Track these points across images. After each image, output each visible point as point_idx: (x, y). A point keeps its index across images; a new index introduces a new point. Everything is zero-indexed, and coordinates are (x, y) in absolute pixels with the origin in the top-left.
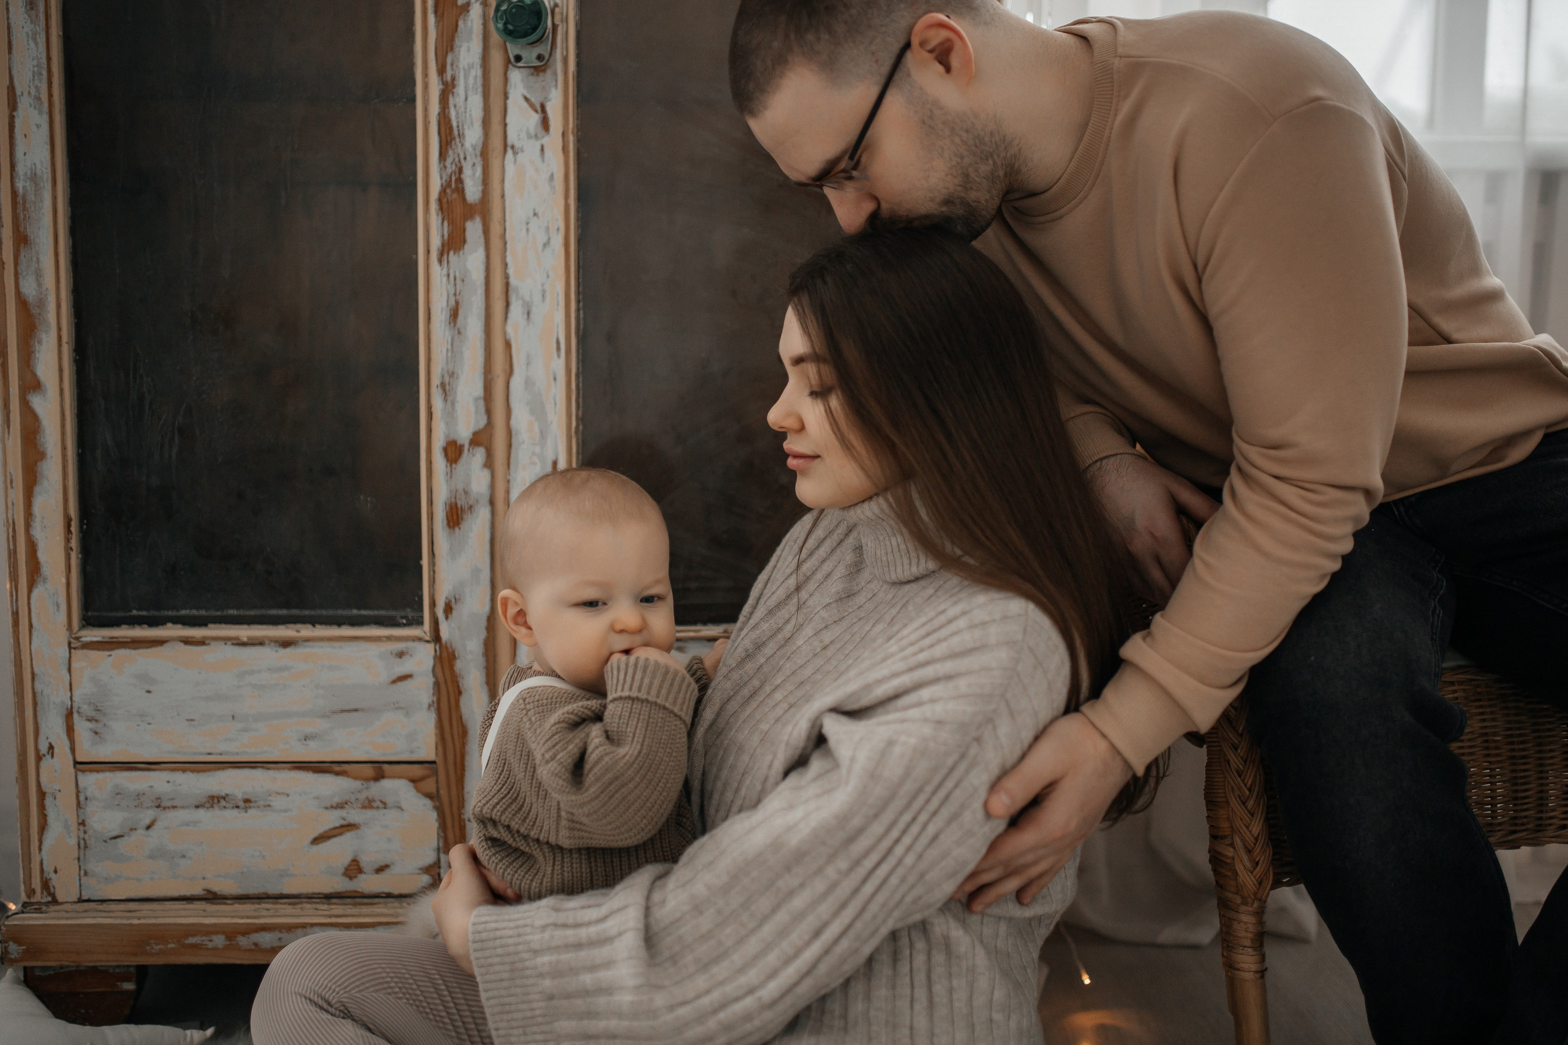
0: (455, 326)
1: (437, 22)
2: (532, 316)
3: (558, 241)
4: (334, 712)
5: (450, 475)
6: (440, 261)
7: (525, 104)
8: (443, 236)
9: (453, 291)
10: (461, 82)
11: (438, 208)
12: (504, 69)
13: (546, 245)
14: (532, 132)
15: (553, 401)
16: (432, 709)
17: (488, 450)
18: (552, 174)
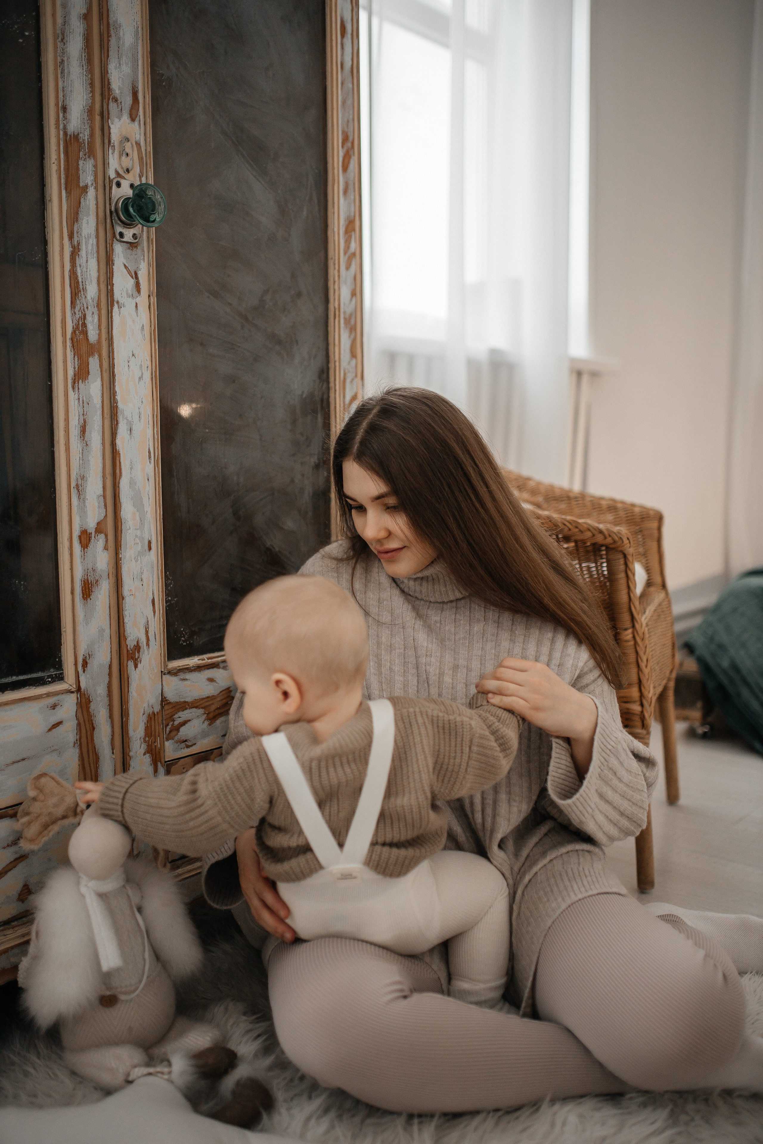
0: (84, 440)
1: (67, 197)
2: (133, 431)
4: (8, 765)
5: (83, 557)
6: (73, 388)
7: (125, 270)
8: (75, 368)
9: (82, 413)
10: (83, 247)
11: (71, 345)
12: (106, 242)
13: (140, 378)
14: (130, 292)
15: (148, 496)
16: (76, 745)
17: (106, 536)
18: (143, 326)
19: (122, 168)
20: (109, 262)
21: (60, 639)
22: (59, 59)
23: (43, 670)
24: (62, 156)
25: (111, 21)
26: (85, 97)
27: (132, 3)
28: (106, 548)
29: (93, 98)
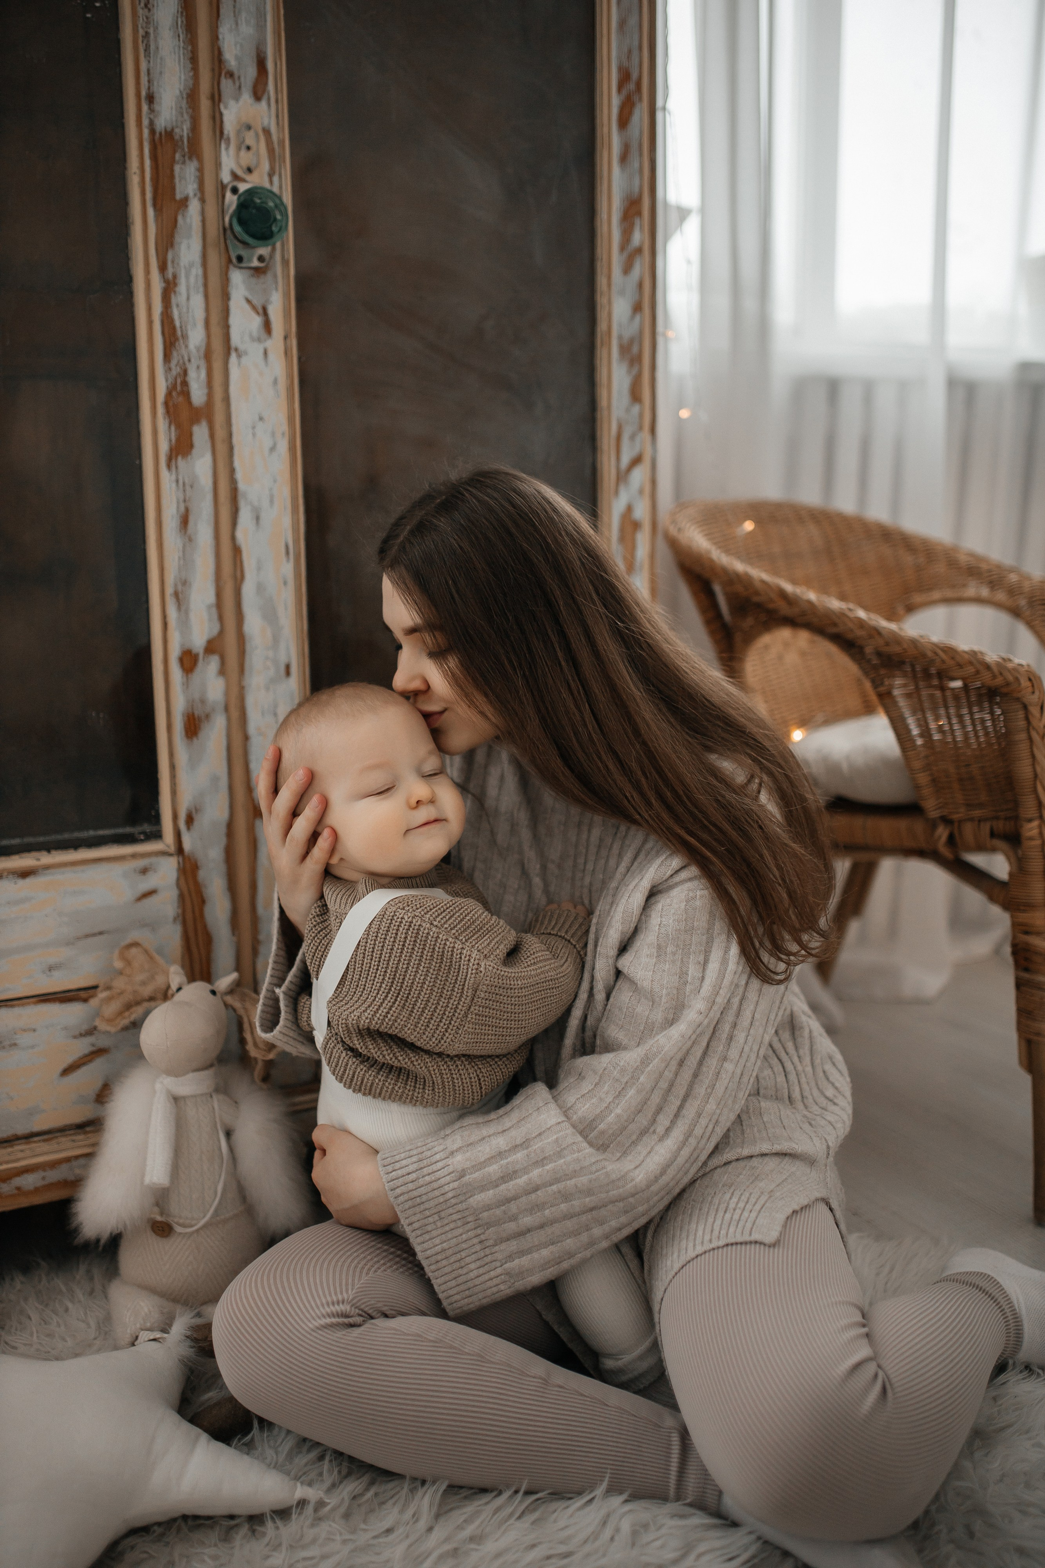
0: (185, 533)
1: (156, 216)
2: (261, 521)
3: (283, 446)
4: (79, 939)
5: (186, 685)
6: (169, 467)
7: (247, 307)
8: (170, 440)
9: (183, 498)
10: (182, 280)
11: (165, 412)
12: (218, 269)
13: (273, 449)
14: (255, 334)
15: (284, 605)
16: (178, 922)
17: (223, 657)
18: (274, 379)
19: (241, 167)
20: (226, 296)
21: (158, 787)
22: (141, 32)
23: (134, 825)
24: (149, 162)
26: (183, 77)
28: (222, 674)
29: (196, 76)
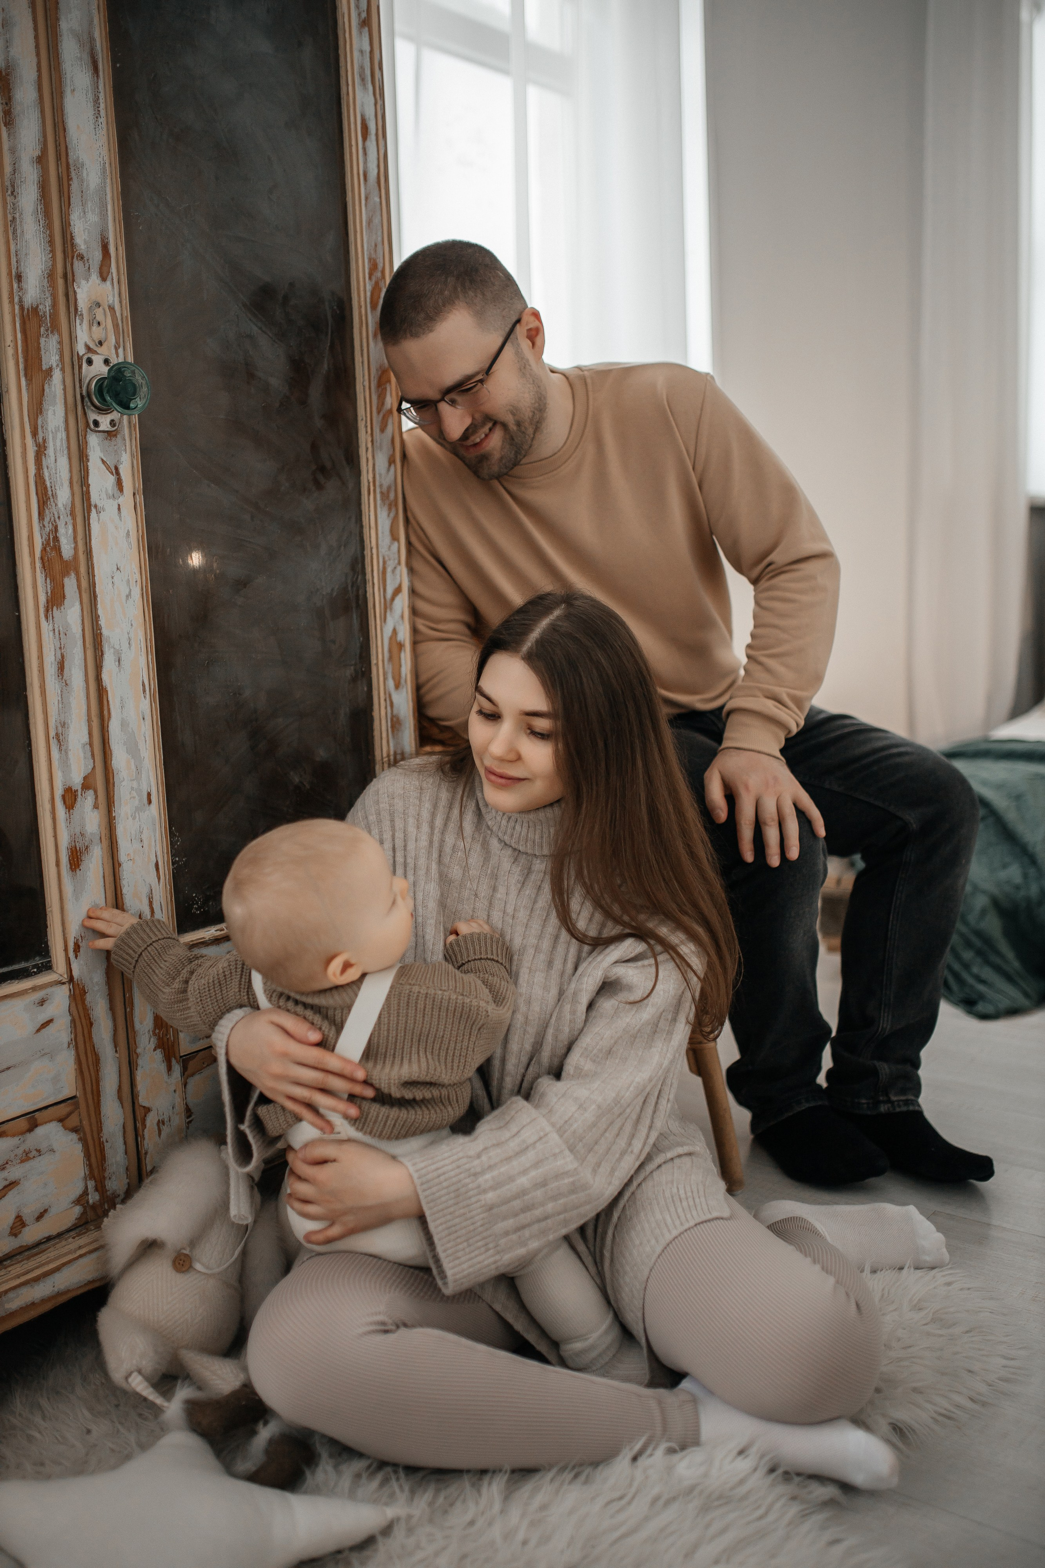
0: (62, 678)
1: (28, 385)
2: (122, 662)
3: (136, 593)
5: (69, 820)
6: (47, 617)
7: (103, 466)
8: (47, 593)
9: (59, 646)
10: (50, 445)
11: (41, 566)
12: (78, 433)
13: (128, 596)
14: (110, 492)
15: (144, 738)
16: (71, 1046)
17: (96, 792)
18: (128, 531)
19: (93, 341)
20: (83, 457)
21: (46, 920)
22: (10, 218)
23: (27, 960)
24: (19, 335)
25: (71, 161)
26: (44, 259)
27: (96, 135)
28: (96, 806)
29: (54, 258)
